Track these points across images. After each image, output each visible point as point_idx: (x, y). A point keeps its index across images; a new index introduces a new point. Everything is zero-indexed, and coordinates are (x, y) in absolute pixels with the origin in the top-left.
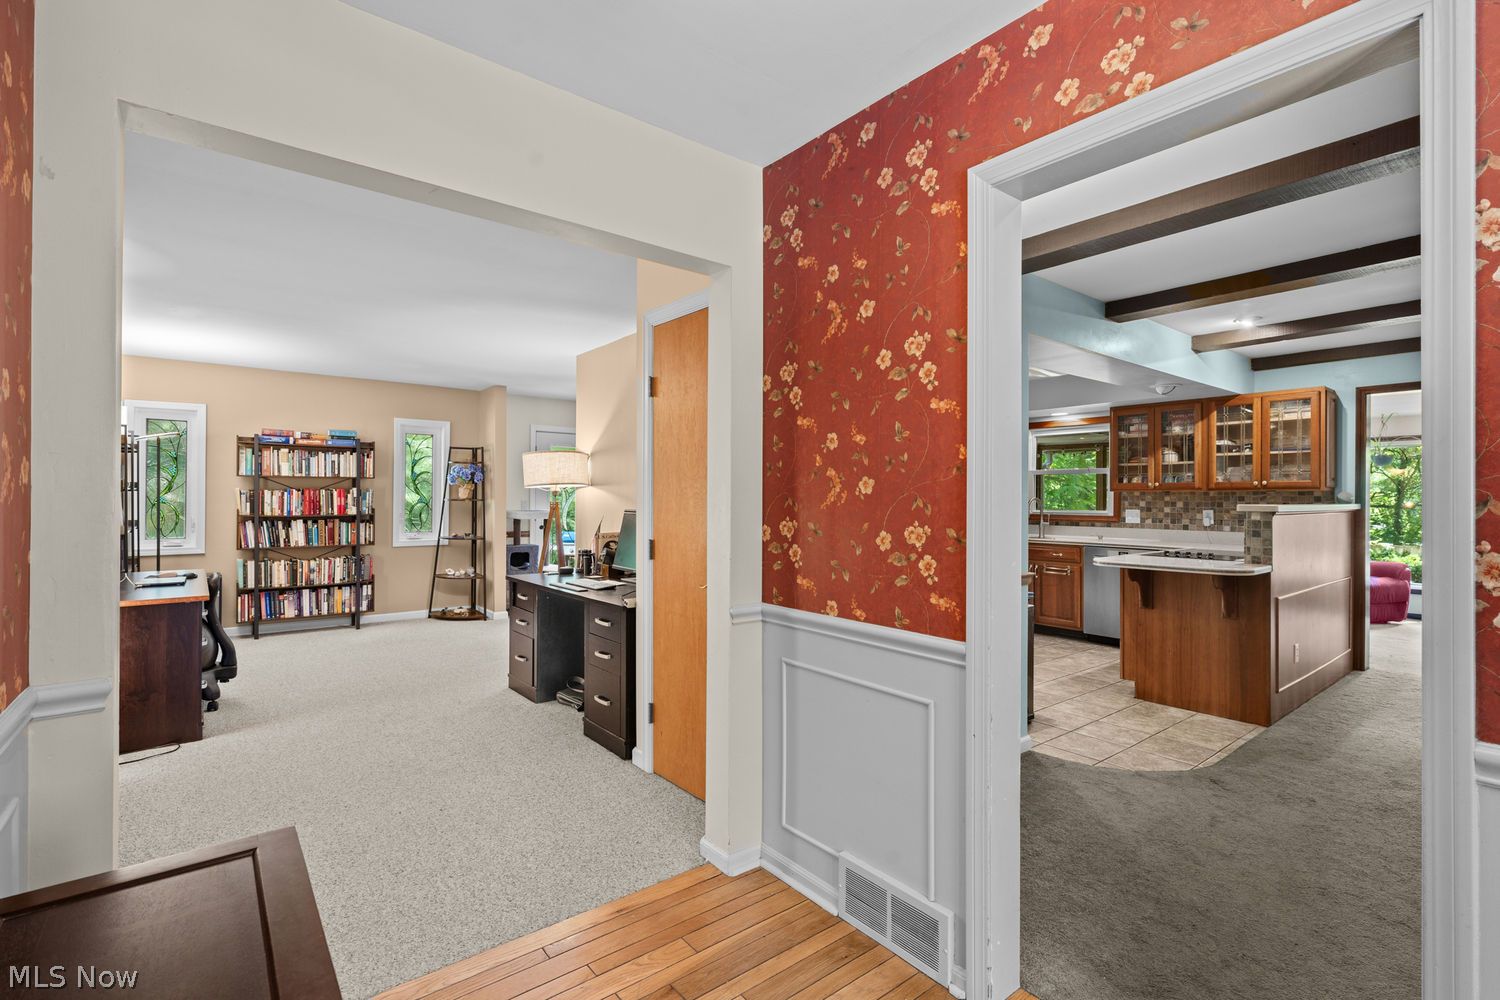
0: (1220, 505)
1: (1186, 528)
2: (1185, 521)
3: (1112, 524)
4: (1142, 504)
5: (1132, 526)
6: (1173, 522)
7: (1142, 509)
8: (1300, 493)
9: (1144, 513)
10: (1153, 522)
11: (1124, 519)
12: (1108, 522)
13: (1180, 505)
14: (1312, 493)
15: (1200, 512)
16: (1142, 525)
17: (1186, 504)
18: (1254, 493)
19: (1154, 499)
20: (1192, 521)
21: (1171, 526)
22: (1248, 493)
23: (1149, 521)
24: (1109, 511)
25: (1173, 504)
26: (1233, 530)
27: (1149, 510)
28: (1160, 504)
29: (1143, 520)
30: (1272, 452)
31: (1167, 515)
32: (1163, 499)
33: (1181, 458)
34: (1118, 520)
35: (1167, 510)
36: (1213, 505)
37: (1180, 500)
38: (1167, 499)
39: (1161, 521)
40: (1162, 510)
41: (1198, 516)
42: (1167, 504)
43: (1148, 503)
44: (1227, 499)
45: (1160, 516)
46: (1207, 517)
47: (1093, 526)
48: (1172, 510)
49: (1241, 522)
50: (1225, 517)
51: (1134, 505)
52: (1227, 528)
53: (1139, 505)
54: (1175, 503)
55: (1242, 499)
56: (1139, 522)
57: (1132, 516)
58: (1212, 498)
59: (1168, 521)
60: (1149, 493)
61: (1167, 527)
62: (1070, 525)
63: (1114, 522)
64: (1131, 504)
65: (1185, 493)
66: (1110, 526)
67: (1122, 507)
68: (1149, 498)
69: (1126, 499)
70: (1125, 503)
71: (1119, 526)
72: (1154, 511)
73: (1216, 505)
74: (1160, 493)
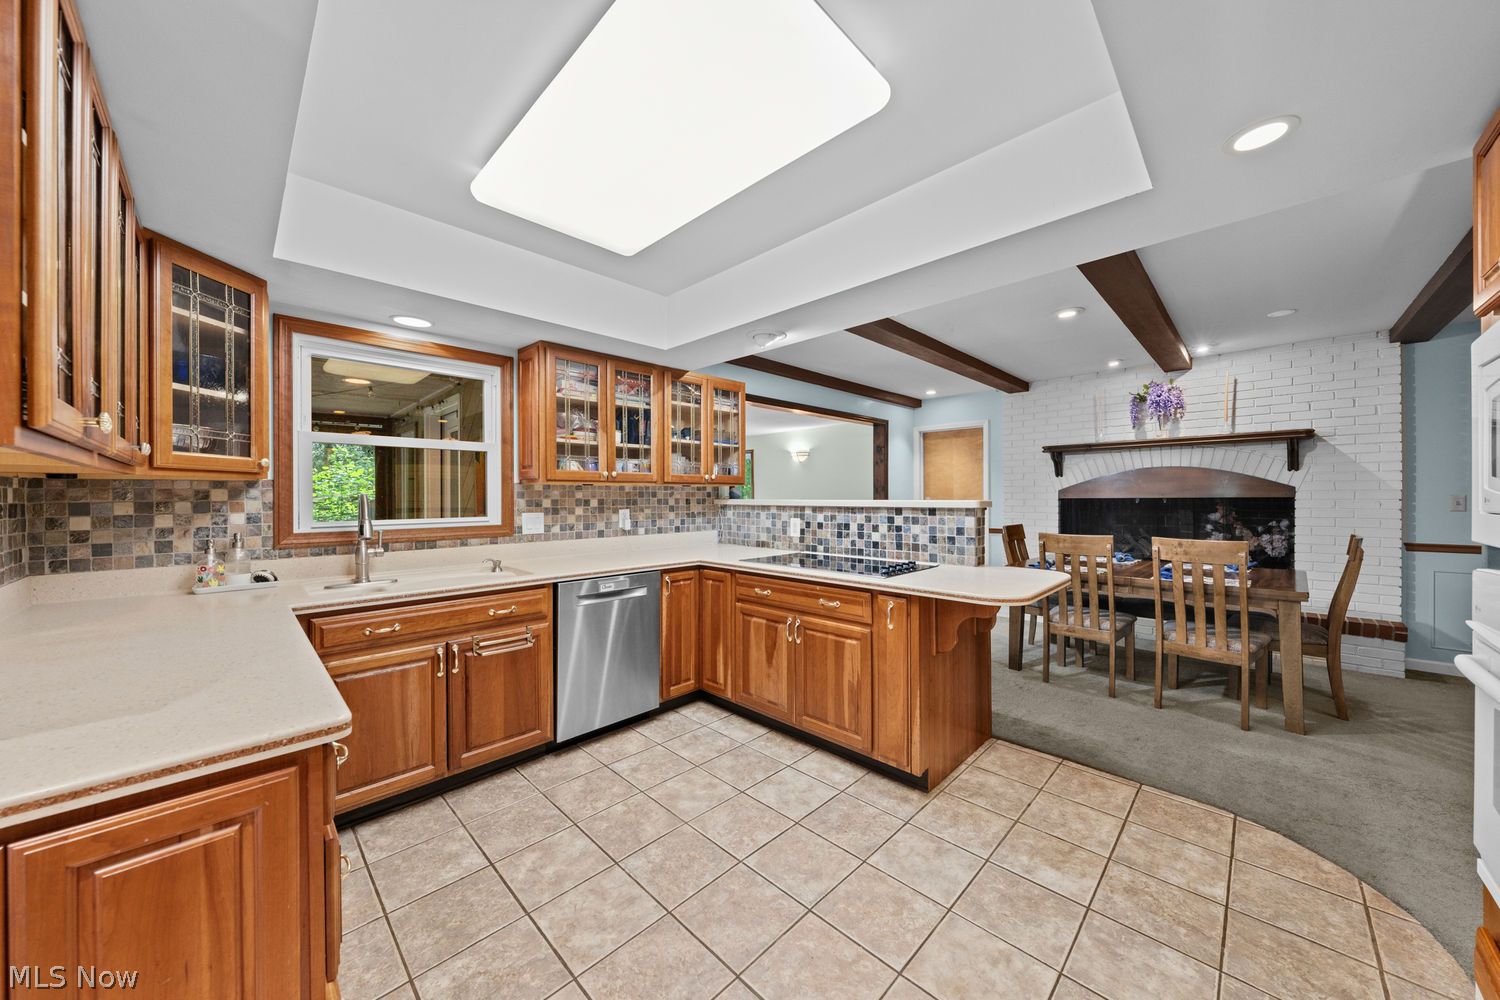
0: (635, 503)
1: (601, 534)
2: (601, 526)
3: (500, 539)
4: (547, 503)
5: (533, 538)
6: (587, 527)
7: (546, 511)
8: (699, 489)
9: (550, 517)
10: (562, 529)
11: (520, 528)
12: (492, 535)
13: (594, 503)
14: (705, 488)
15: (616, 511)
16: (547, 536)
17: (601, 502)
18: (666, 489)
19: (563, 495)
20: (608, 525)
21: (584, 533)
22: (659, 489)
23: (556, 529)
24: (494, 516)
25: (587, 503)
26: (647, 532)
27: (555, 511)
28: (569, 502)
29: (548, 528)
31: (578, 518)
32: (574, 497)
34: (508, 529)
35: (579, 511)
36: (628, 503)
37: (594, 497)
38: (579, 495)
39: (572, 528)
40: (572, 512)
41: (614, 518)
42: (578, 502)
43: (554, 502)
44: (641, 495)
45: (571, 520)
46: (624, 518)
47: (466, 545)
48: (585, 511)
49: (654, 522)
50: (641, 517)
51: (534, 505)
52: (641, 530)
53: (541, 506)
54: (589, 500)
55: (654, 495)
56: (542, 531)
57: (531, 522)
58: (628, 493)
59: (580, 527)
60: (554, 486)
61: (579, 536)
62: (417, 548)
63: (504, 535)
64: (529, 504)
65: (600, 487)
66: (497, 543)
67: (516, 509)
68: (556, 494)
69: (521, 495)
70: (520, 503)
71: (511, 541)
72: (563, 513)
73: (630, 503)
74: (570, 486)
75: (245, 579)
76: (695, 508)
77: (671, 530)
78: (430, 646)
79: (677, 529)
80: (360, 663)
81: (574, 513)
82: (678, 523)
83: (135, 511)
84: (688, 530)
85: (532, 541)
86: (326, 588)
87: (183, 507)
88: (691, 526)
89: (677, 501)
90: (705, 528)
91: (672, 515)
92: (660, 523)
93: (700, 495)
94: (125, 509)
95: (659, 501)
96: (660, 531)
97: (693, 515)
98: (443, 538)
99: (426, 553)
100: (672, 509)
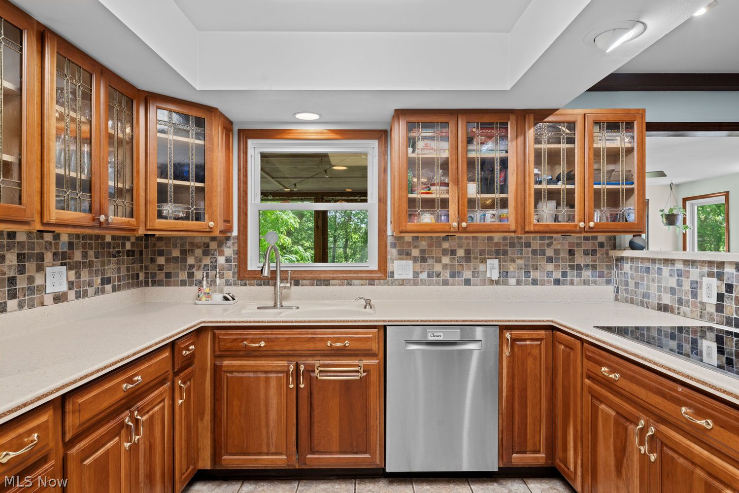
0: (505, 253)
1: (467, 282)
2: (467, 274)
3: (376, 282)
4: (415, 253)
5: (402, 282)
6: (453, 275)
7: (415, 260)
8: (586, 239)
9: (418, 264)
10: (429, 276)
11: (393, 273)
12: (370, 279)
13: (461, 253)
14: (595, 238)
15: (484, 261)
16: (415, 281)
17: (468, 252)
18: (542, 238)
19: (430, 245)
20: (475, 273)
21: (451, 280)
22: (534, 238)
23: (424, 276)
24: (372, 264)
25: (453, 252)
26: (519, 283)
27: (423, 260)
28: (436, 252)
29: (416, 274)
30: (596, 186)
31: (445, 266)
32: (441, 246)
34: (383, 273)
35: (446, 260)
36: (497, 253)
37: (460, 247)
38: (446, 245)
39: (438, 275)
40: (439, 260)
41: (481, 267)
42: (445, 253)
43: (422, 251)
44: (512, 245)
45: (438, 268)
46: (492, 268)
47: (351, 285)
48: (452, 260)
49: (527, 273)
50: (512, 268)
51: (404, 254)
52: (513, 281)
53: (410, 255)
54: (455, 250)
55: (528, 245)
56: (411, 276)
57: (402, 268)
58: (497, 244)
59: (447, 274)
60: (423, 237)
61: (445, 283)
62: (317, 285)
63: (379, 279)
64: (400, 253)
65: (466, 238)
66: (373, 285)
67: (389, 257)
68: (424, 244)
69: (394, 245)
70: (392, 252)
71: (385, 284)
72: (430, 261)
73: (500, 253)
74: (437, 238)
76: (580, 259)
77: (549, 282)
78: (285, 363)
79: (557, 282)
80: (241, 366)
81: (440, 262)
82: (558, 275)
83: (180, 254)
84: (572, 283)
85: (403, 285)
86: (258, 308)
87: (198, 252)
88: (576, 280)
89: (557, 252)
90: (595, 283)
91: (550, 267)
92: (534, 274)
93: (589, 246)
94: (176, 253)
95: (534, 252)
96: (535, 282)
97: (579, 267)
98: (334, 279)
99: (323, 288)
100: (550, 260)
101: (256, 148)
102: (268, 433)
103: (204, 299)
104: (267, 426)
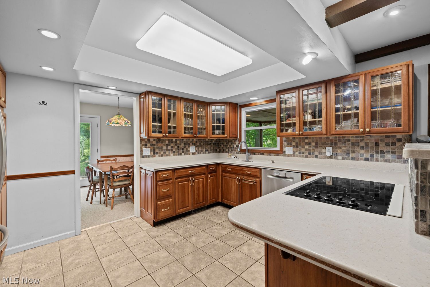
0: (336, 144)
1: (316, 157)
2: (316, 153)
3: (279, 155)
4: (294, 144)
5: (289, 155)
6: (310, 154)
7: (294, 147)
8: (387, 137)
9: (295, 149)
10: (299, 153)
11: (285, 152)
12: (277, 153)
13: (313, 144)
14: (395, 136)
15: (324, 148)
16: (294, 155)
17: (317, 144)
18: (357, 137)
19: (300, 141)
20: (320, 153)
21: (309, 156)
22: (352, 137)
23: (297, 153)
24: (278, 148)
25: (310, 144)
26: (343, 159)
27: (297, 147)
28: (302, 144)
29: (294, 152)
30: (373, 110)
31: (306, 150)
32: (304, 141)
33: (314, 117)
35: (307, 147)
36: (332, 144)
37: (313, 141)
38: (306, 141)
39: (303, 153)
40: (303, 147)
41: (323, 151)
42: (306, 144)
43: (297, 143)
44: (340, 140)
45: (303, 150)
46: (328, 151)
47: (271, 155)
48: (309, 147)
49: (348, 154)
50: (339, 151)
51: (289, 144)
52: (340, 158)
53: (292, 145)
54: (311, 143)
55: (349, 140)
56: (292, 153)
57: (288, 150)
58: (331, 140)
59: (307, 153)
60: (297, 138)
61: (306, 157)
62: (260, 155)
63: (280, 153)
64: (288, 144)
65: (316, 138)
66: (278, 156)
67: (284, 146)
68: (297, 140)
69: (285, 141)
70: (285, 144)
71: (282, 156)
72: (300, 147)
73: (333, 144)
74: (303, 138)
75: (233, 157)
76: (382, 147)
77: (362, 159)
78: (236, 176)
79: (367, 159)
80: (226, 175)
81: (304, 148)
82: (368, 156)
84: (377, 160)
85: (289, 156)
86: (241, 161)
87: (230, 143)
88: (380, 159)
89: (367, 144)
90: (394, 161)
91: (362, 152)
92: (352, 155)
93: (390, 141)
94: (225, 144)
95: (353, 144)
96: (353, 159)
97: (382, 152)
98: (265, 153)
99: (262, 156)
100: (362, 148)
101: (244, 111)
102: (232, 195)
103: (229, 157)
104: (232, 193)
